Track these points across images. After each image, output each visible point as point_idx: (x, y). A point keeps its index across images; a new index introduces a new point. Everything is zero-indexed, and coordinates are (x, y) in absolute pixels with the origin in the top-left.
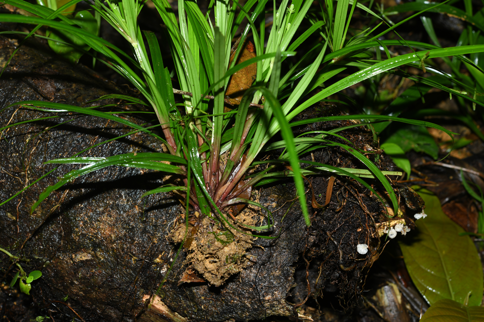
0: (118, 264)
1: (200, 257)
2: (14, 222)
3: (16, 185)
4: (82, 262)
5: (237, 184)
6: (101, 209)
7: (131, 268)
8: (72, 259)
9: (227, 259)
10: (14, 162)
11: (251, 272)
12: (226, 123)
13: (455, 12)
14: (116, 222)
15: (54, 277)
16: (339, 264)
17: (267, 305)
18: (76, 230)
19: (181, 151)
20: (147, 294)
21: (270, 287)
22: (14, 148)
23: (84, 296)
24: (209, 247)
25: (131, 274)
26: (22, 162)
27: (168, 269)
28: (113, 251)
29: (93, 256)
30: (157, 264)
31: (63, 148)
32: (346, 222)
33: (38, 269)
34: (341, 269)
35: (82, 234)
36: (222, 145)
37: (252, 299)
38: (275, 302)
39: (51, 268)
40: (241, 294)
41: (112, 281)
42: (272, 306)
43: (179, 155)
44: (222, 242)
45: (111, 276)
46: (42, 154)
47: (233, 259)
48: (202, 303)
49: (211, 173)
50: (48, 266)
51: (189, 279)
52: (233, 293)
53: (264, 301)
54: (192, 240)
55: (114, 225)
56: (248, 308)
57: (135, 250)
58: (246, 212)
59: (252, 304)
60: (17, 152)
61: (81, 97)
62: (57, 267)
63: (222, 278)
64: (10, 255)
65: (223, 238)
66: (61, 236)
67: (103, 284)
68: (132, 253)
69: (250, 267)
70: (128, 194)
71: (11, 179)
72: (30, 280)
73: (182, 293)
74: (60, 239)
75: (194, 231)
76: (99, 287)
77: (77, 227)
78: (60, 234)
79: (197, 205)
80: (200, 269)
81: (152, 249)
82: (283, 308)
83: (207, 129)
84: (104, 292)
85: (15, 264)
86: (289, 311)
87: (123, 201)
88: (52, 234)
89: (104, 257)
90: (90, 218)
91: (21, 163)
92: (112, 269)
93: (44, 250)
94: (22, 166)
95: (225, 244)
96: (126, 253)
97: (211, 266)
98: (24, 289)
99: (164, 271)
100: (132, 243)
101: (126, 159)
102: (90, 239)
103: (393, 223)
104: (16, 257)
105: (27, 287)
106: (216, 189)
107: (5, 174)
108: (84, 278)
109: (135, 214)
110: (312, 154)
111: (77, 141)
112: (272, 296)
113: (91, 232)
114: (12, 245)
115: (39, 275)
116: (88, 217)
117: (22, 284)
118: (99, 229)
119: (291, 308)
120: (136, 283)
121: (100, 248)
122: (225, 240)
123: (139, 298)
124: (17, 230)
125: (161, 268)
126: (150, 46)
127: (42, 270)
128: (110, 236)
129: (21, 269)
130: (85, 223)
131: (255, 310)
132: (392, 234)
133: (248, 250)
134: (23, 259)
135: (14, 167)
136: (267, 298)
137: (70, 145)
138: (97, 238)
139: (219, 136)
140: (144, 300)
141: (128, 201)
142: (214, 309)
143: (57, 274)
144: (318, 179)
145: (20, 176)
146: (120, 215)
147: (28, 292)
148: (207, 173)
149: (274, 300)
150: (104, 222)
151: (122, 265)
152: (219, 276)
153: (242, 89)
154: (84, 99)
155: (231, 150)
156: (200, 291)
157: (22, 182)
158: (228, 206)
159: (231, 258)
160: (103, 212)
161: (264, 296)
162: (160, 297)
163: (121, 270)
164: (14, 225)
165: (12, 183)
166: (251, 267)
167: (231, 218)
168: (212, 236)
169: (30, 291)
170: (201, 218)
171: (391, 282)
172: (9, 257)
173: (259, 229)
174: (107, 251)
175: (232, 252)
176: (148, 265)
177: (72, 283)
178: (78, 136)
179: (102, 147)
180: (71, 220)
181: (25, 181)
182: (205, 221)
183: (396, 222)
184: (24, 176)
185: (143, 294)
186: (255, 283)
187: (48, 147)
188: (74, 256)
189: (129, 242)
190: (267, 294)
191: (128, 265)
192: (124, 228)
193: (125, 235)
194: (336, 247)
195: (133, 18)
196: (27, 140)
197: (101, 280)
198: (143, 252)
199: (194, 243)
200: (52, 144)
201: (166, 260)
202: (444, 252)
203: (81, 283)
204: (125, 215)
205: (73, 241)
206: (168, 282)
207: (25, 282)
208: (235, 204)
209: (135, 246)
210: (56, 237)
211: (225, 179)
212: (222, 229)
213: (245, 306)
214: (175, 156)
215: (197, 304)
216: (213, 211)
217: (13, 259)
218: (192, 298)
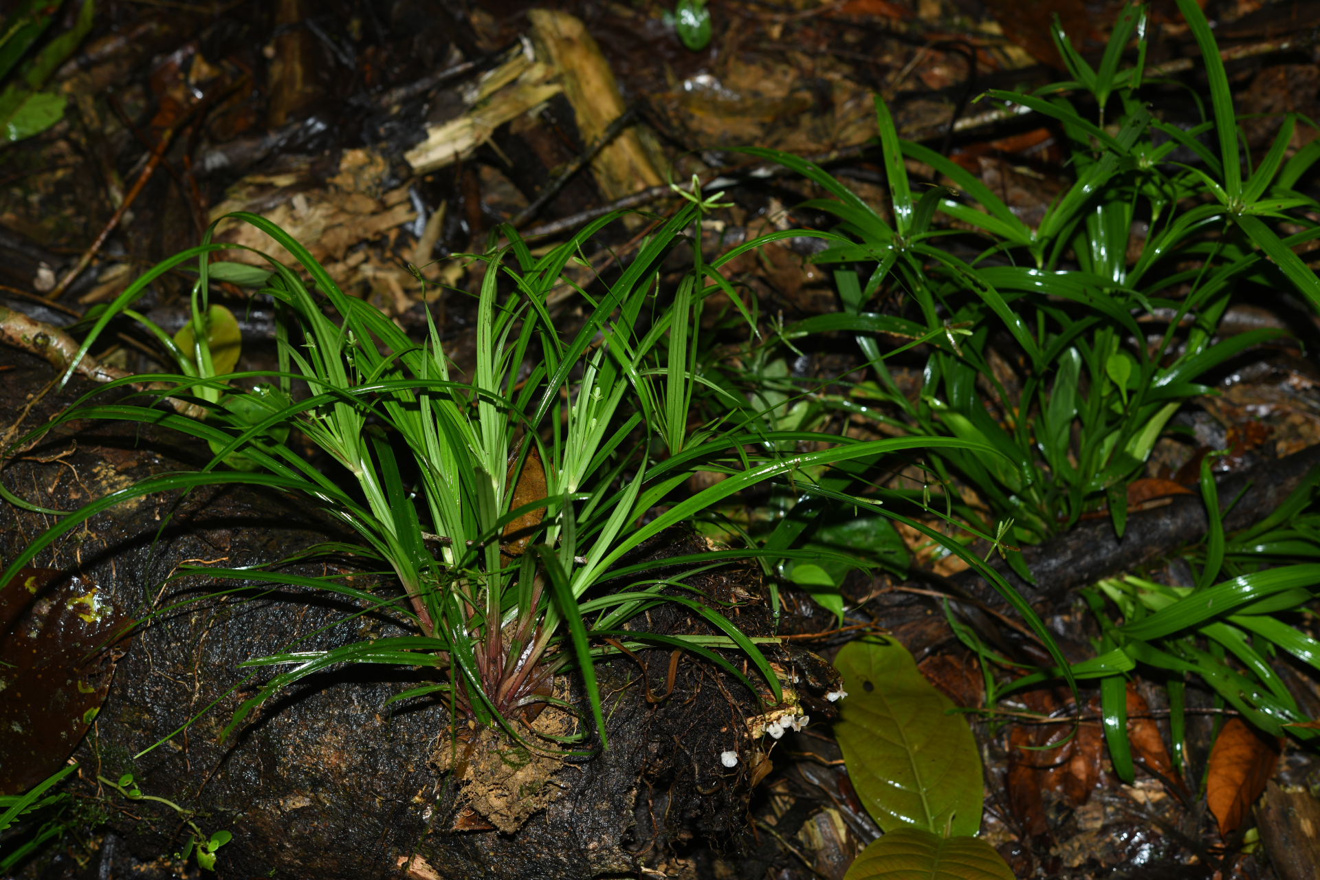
0: (354, 810)
1: (481, 789)
2: (181, 755)
3: (180, 694)
4: (296, 811)
5: (530, 672)
6: (321, 724)
7: (375, 815)
8: (279, 807)
9: (521, 791)
10: (174, 658)
11: (564, 807)
12: (505, 581)
13: (904, 327)
14: (347, 742)
15: (250, 839)
16: (694, 785)
17: (592, 856)
18: (284, 760)
19: (441, 629)
20: (404, 854)
21: (595, 829)
22: (173, 635)
23: (301, 867)
24: (492, 774)
25: (375, 825)
26: (188, 657)
27: (435, 813)
28: (345, 790)
29: (312, 801)
30: (416, 805)
31: (253, 629)
32: (701, 720)
33: (224, 829)
34: (700, 794)
35: (293, 766)
36: (503, 613)
37: (569, 849)
38: (604, 852)
39: (245, 825)
40: (551, 842)
41: (346, 838)
42: (600, 858)
43: (437, 636)
44: (512, 764)
45: (345, 831)
46: (219, 642)
47: (530, 789)
48: (490, 862)
49: (489, 659)
50: (241, 821)
51: (465, 825)
52: (539, 843)
53: (587, 850)
54: (466, 765)
55: (343, 748)
56: (564, 865)
57: (380, 785)
58: (548, 714)
59: (569, 857)
60: (178, 640)
61: (274, 542)
62: (255, 822)
63: (517, 819)
64: (178, 808)
65: (513, 758)
66: (259, 771)
67: (332, 844)
68: (375, 791)
69: (560, 800)
70: (363, 697)
71: (171, 685)
72: (213, 846)
73: (459, 848)
74: (258, 777)
75: (468, 752)
76: (326, 850)
77: (284, 756)
78: (256, 769)
79: (472, 710)
80: (481, 808)
81: (406, 782)
82: (617, 860)
83: (479, 587)
84: (334, 858)
85: (187, 824)
86: (627, 863)
87: (356, 709)
88: (244, 769)
89: (331, 801)
90: (305, 740)
91: (186, 658)
92: (346, 819)
93: (233, 796)
94: (188, 663)
95: (517, 767)
96: (366, 792)
97: (498, 803)
98: (205, 862)
99: (428, 815)
100: (374, 775)
101: (359, 651)
102: (306, 774)
103: (775, 715)
104: (187, 812)
105: (209, 858)
106: (499, 684)
107: (160, 676)
108: (301, 836)
109: (375, 728)
110: (647, 614)
111: (274, 615)
112: (599, 842)
113: (307, 762)
114: (180, 792)
115: (227, 837)
116: (301, 737)
117: (201, 855)
118: (320, 757)
119: (629, 859)
120: (385, 837)
121: (323, 786)
122: (517, 761)
123: (393, 862)
124: (186, 767)
125: (423, 809)
126: (381, 461)
127: (231, 828)
128: (339, 766)
129: (198, 830)
130: (296, 747)
131: (574, 866)
132: (776, 731)
133: (555, 773)
134: (200, 814)
135: (174, 665)
136: (591, 846)
137: (263, 624)
138: (317, 770)
139: (497, 602)
140: (400, 864)
141: (363, 708)
142: (509, 870)
143: (255, 831)
144: (658, 654)
145: (185, 679)
146: (352, 731)
147: (211, 867)
148: (483, 659)
149: (602, 849)
150: (328, 745)
151: (360, 812)
152: (512, 818)
153: (528, 524)
154: (279, 545)
155: (518, 618)
156: (486, 843)
157: (190, 690)
158: (519, 708)
159: (528, 788)
160: (324, 729)
161: (586, 844)
162: (424, 857)
163: (360, 820)
164: (182, 759)
165: (174, 691)
166: (563, 799)
167: (524, 725)
168: (496, 757)
169: (215, 866)
170: (479, 728)
171: (828, 807)
172: (176, 811)
173: (570, 740)
174: (336, 791)
175: (529, 780)
176: (402, 809)
177: (282, 847)
178: (276, 608)
179: (315, 623)
180: (273, 746)
181: (194, 687)
182: (484, 735)
183: (779, 712)
184: (193, 678)
185: (398, 855)
186: (571, 824)
187: (229, 630)
188: (281, 802)
189: (369, 774)
190: (591, 839)
191: (370, 812)
192: (360, 752)
193: (362, 763)
194: (688, 759)
195: (353, 436)
196: (193, 621)
197: (329, 838)
198: (392, 789)
199: (470, 770)
200: (233, 624)
201: (430, 798)
202: (916, 747)
203: (296, 846)
204: (359, 731)
205: (279, 778)
206: (435, 833)
207: (205, 851)
208: (529, 704)
209: (380, 779)
210: (249, 774)
211: (511, 667)
212: (512, 745)
213: (558, 862)
214: (432, 639)
215: (484, 864)
216: (495, 719)
217: (183, 814)
218: (475, 855)
